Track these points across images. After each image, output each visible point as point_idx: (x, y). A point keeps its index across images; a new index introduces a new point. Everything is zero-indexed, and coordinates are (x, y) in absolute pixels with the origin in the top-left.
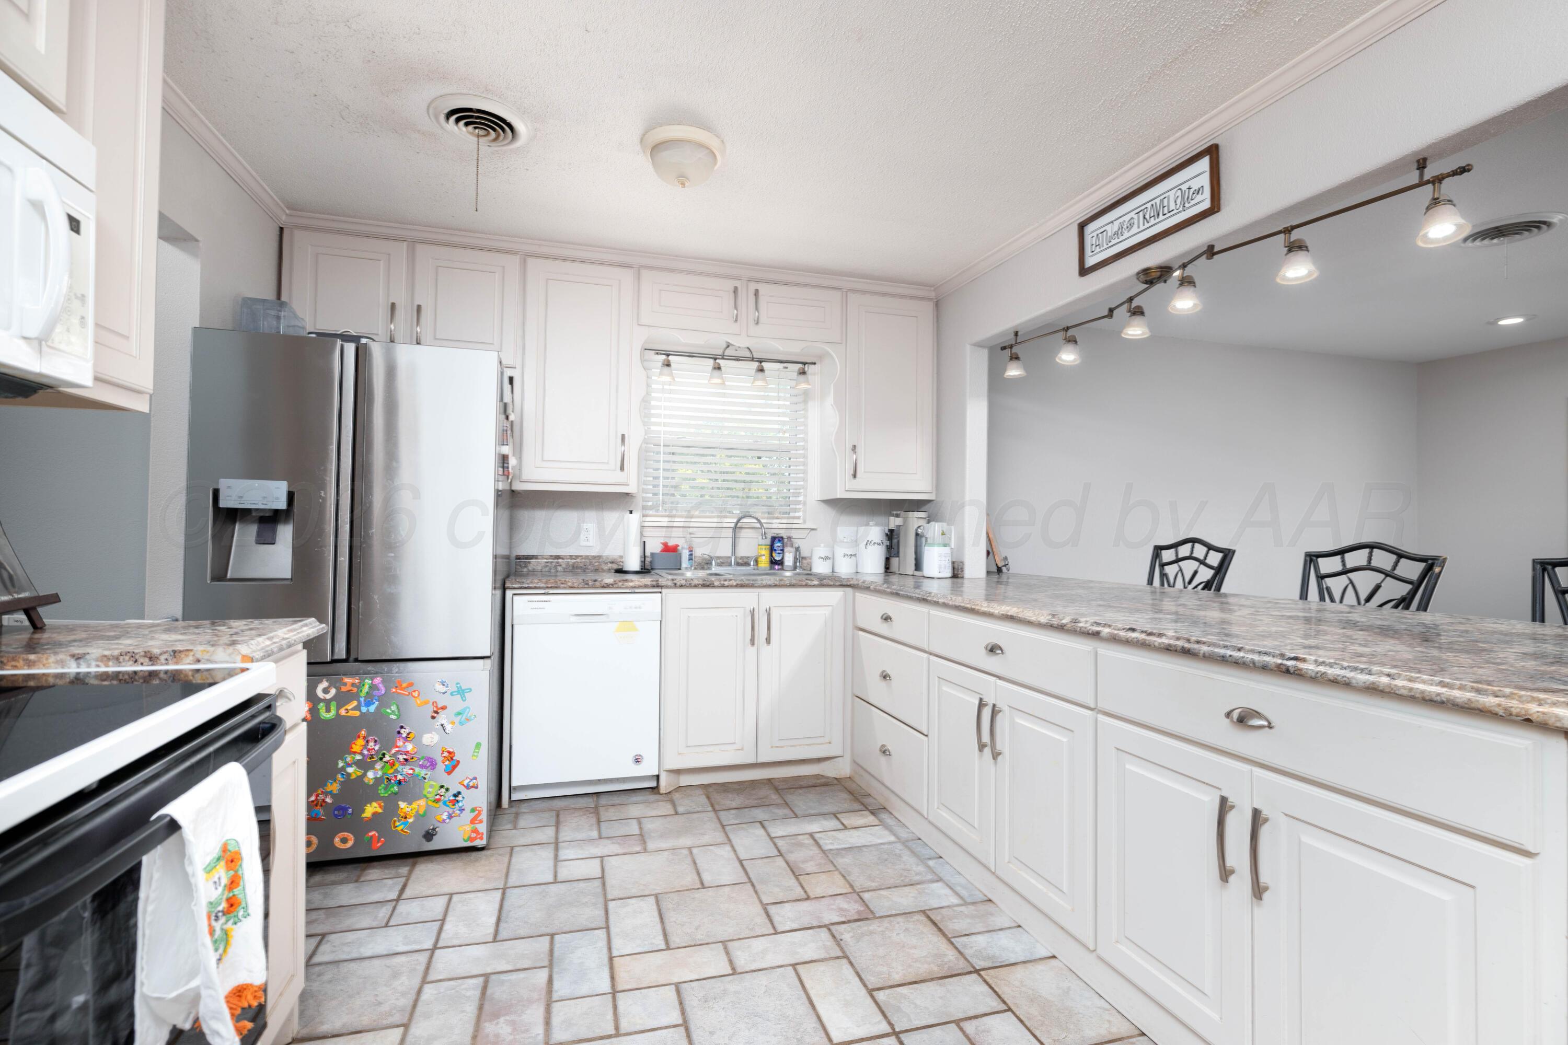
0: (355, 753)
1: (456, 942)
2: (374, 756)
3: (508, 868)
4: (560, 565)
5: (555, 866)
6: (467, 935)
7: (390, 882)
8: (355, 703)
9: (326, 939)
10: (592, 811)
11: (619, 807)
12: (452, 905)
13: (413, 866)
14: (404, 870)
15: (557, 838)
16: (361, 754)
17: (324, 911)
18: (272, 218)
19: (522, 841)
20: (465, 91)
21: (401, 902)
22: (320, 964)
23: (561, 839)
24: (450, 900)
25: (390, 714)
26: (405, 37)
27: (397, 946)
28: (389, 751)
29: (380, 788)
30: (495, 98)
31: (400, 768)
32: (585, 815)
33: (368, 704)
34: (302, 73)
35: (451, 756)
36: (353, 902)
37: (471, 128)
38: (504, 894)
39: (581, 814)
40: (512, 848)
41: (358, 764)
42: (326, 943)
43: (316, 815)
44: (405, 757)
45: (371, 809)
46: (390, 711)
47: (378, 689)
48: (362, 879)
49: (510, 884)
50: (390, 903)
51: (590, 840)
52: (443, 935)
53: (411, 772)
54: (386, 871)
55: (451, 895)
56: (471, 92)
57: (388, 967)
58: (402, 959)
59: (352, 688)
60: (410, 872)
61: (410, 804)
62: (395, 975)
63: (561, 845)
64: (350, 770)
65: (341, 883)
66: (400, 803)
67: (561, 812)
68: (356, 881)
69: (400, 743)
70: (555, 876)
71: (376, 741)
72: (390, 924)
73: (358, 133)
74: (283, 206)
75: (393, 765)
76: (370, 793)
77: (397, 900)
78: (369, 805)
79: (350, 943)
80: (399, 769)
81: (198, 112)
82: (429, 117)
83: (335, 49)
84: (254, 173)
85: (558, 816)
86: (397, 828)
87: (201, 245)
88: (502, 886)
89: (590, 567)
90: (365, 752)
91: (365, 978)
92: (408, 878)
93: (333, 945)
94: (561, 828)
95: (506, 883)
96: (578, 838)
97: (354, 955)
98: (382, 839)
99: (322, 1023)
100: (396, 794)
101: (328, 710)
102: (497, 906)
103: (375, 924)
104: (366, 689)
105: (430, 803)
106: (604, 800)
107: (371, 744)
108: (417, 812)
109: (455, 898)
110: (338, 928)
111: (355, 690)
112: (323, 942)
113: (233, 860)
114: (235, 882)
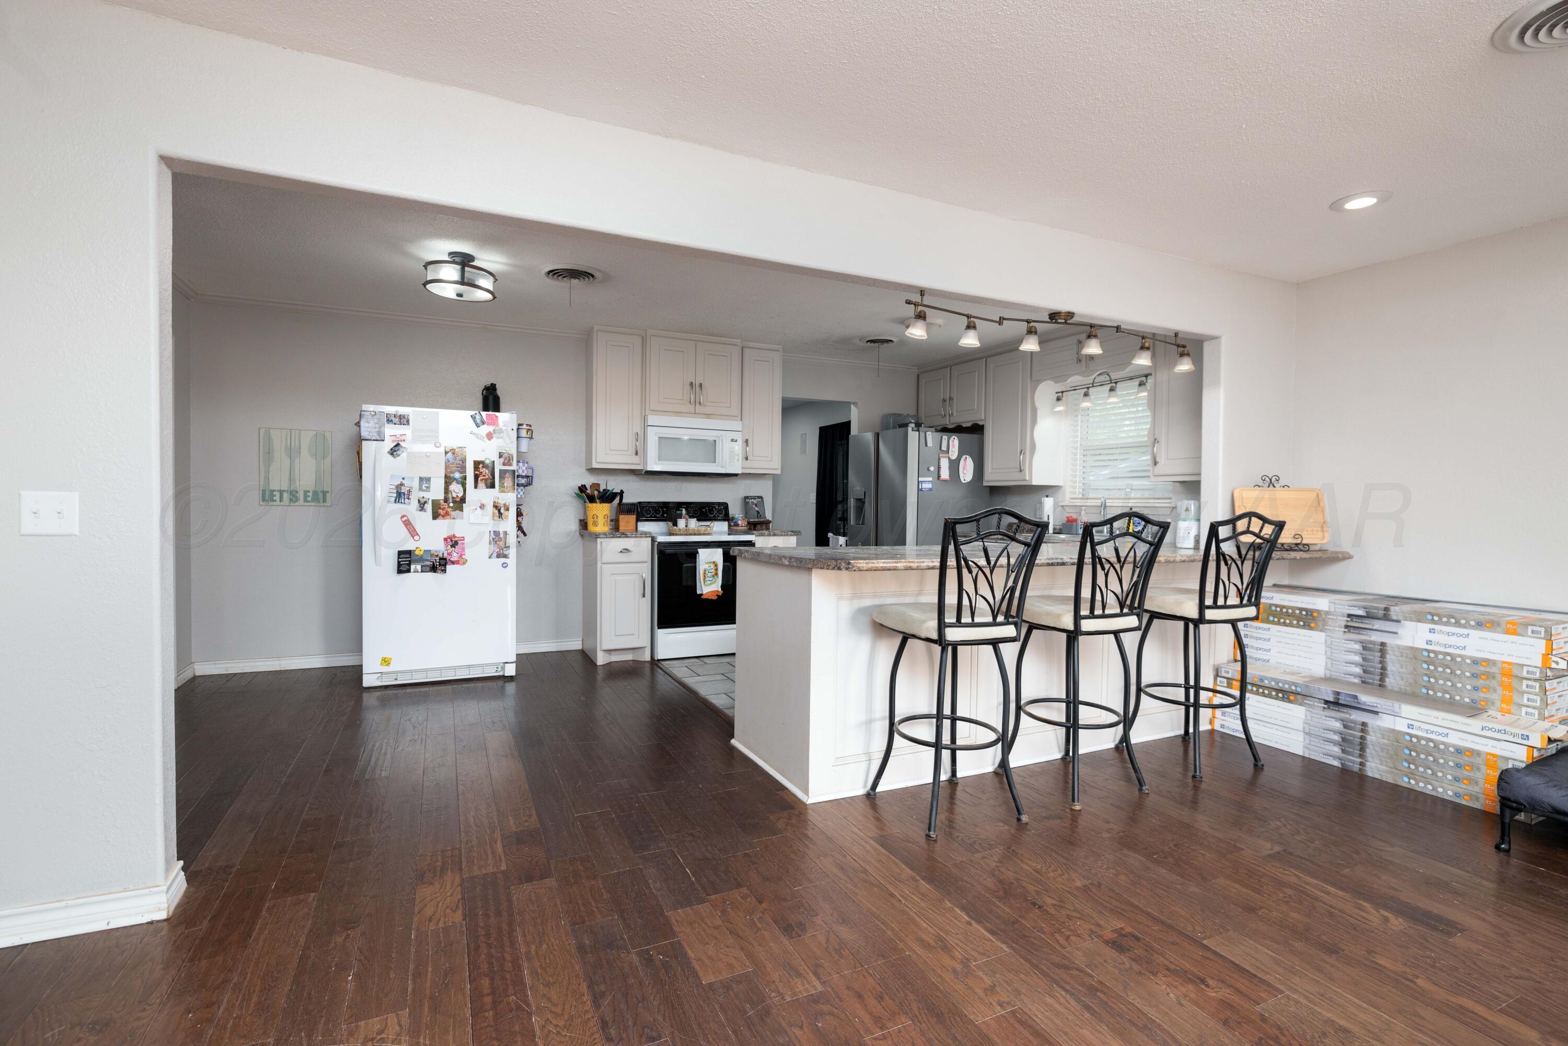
18: (911, 373)
74: (911, 367)
87: (859, 403)
113: (716, 565)
114: (716, 570)
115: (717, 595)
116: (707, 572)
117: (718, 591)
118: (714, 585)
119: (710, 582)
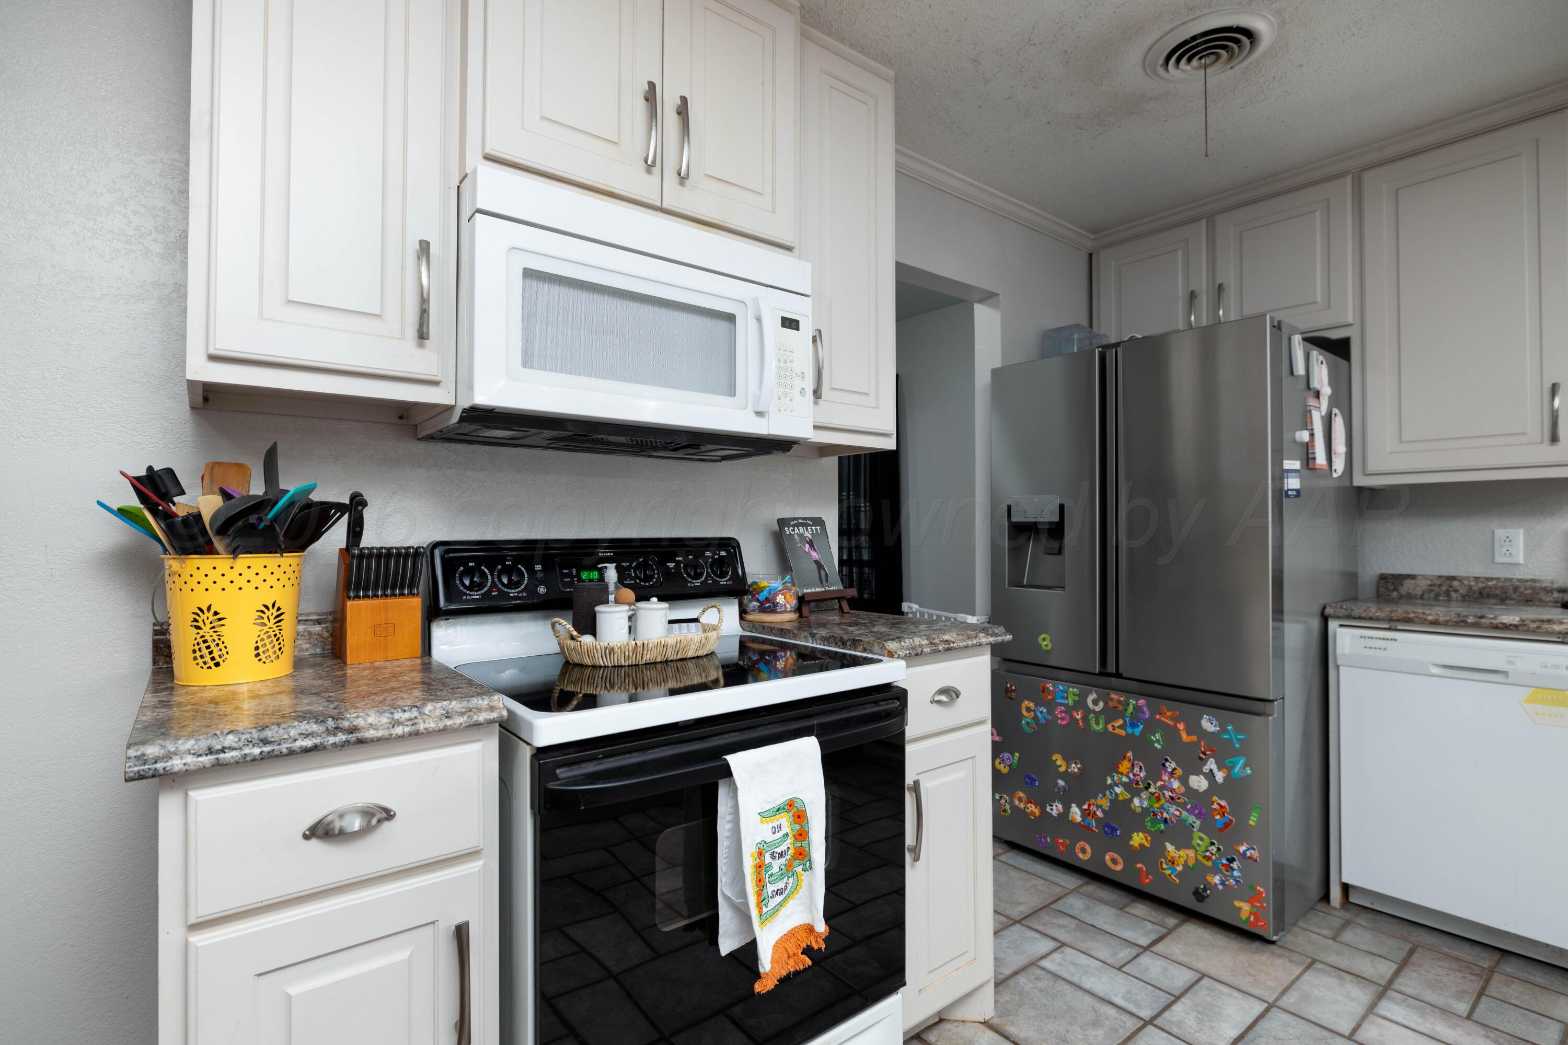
0: (1122, 774)
1: (1175, 1030)
2: (1140, 783)
3: (1293, 983)
4: (1456, 591)
5: (1364, 1017)
6: (1192, 1031)
7: (1149, 926)
8: (1121, 722)
9: (1062, 949)
10: (1478, 972)
11: (1537, 990)
12: (1197, 987)
13: (1183, 922)
14: (1171, 921)
15: (1391, 982)
16: (1128, 776)
17: (1077, 921)
18: (1078, 248)
19: (1333, 959)
20: (1168, 28)
21: (1148, 952)
22: (1043, 969)
23: (1395, 986)
24: (1199, 980)
25: (1155, 742)
26: (1081, 17)
27: (1116, 995)
28: (1155, 783)
29: (1147, 820)
30: (1206, 11)
31: (1167, 805)
32: (1459, 971)
33: (1133, 725)
34: (1028, 110)
35: (1223, 810)
36: (1106, 927)
37: (1195, 62)
38: (1267, 1010)
39: (1455, 967)
40: (1314, 961)
41: (1126, 786)
42: (1060, 954)
43: (1089, 824)
44: (1171, 794)
45: (1138, 839)
46: (1154, 739)
47: (1143, 712)
48: (1127, 909)
49: (1282, 1003)
50: (1137, 948)
51: (1445, 1012)
52: (1167, 1014)
53: (1177, 813)
54: (1153, 913)
55: (1203, 976)
56: (1175, 24)
57: (1095, 1010)
58: (1112, 1012)
59: (1118, 705)
60: (1176, 927)
61: (1178, 849)
62: (1096, 1024)
63: (1391, 993)
64: (1118, 790)
65: (1106, 903)
66: (1167, 844)
67: (1420, 950)
68: (1121, 909)
69: (1166, 778)
70: (1355, 1030)
71: (1141, 768)
72: (1123, 969)
73: (1101, 134)
74: (1084, 233)
75: (1158, 798)
76: (1137, 821)
77: (1146, 949)
78: (1135, 834)
79: (1078, 965)
80: (1165, 806)
81: (986, 187)
82: (1150, 77)
83: (1036, 72)
84: (1049, 216)
85: (1411, 952)
86: (1164, 871)
87: (1001, 296)
88: (1271, 1001)
89: (1514, 596)
90: (1131, 776)
91: (1070, 1008)
92: (1170, 931)
93: (1064, 958)
94: (1407, 971)
95: (1277, 999)
96: (1426, 999)
97: (1075, 979)
98: (1150, 877)
99: (1013, 1024)
100: (1162, 832)
101: (1097, 723)
102: (1249, 1020)
103: (1110, 961)
104: (1130, 709)
105: (1200, 858)
106: (1509, 967)
107: (1137, 769)
108: (1186, 861)
109: (1205, 981)
110: (1079, 945)
111: (1121, 708)
112: (1059, 951)
113: (800, 817)
114: (802, 836)
115: (808, 951)
116: (768, 858)
117: (810, 929)
118: (791, 906)
119: (779, 899)
